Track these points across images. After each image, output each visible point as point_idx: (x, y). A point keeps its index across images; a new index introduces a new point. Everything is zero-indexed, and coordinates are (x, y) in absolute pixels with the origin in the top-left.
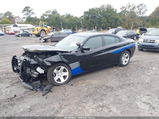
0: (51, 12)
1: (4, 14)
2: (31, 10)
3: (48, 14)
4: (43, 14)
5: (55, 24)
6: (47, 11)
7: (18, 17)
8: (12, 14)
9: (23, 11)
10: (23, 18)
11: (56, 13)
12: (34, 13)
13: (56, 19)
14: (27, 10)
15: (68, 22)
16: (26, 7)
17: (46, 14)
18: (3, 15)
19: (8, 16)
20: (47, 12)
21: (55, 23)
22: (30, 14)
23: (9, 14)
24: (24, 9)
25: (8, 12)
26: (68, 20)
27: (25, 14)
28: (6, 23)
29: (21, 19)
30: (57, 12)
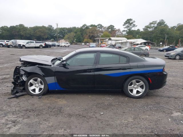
0: (156, 23)
1: (107, 27)
2: (133, 23)
3: (152, 25)
4: (146, 27)
5: (159, 38)
6: (151, 22)
7: (119, 30)
8: (115, 28)
9: (124, 24)
10: (123, 31)
11: (163, 24)
12: (136, 25)
13: (161, 31)
14: (129, 23)
15: (178, 35)
16: (128, 20)
17: (149, 26)
18: (106, 29)
19: (110, 30)
20: (151, 24)
21: (159, 36)
22: (131, 26)
23: (111, 27)
24: (126, 21)
25: (111, 25)
26: (178, 32)
27: (126, 27)
28: (106, 36)
29: (120, 32)
30: (165, 22)
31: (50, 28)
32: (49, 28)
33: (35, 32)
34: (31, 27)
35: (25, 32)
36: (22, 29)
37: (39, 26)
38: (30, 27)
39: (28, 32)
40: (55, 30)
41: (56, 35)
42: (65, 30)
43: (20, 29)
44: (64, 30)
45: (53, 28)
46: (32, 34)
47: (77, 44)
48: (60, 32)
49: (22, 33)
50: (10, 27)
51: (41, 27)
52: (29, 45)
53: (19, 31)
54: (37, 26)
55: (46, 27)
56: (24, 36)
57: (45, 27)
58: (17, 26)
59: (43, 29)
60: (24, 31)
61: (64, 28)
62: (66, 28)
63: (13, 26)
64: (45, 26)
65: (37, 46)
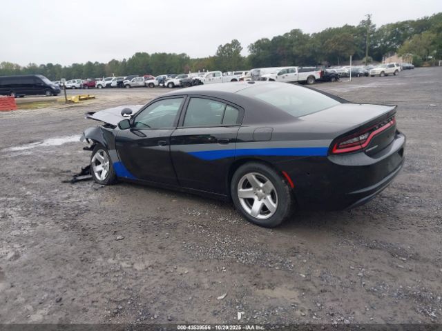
31: (364, 29)
32: (361, 29)
33: (324, 45)
34: (317, 32)
35: (301, 47)
36: (295, 41)
37: (335, 27)
38: (315, 34)
39: (308, 45)
40: (377, 32)
41: (379, 45)
42: (408, 29)
43: (291, 42)
44: (403, 29)
45: (374, 26)
46: (316, 51)
47: (437, 65)
48: (392, 35)
49: (295, 50)
50: (273, 40)
51: (341, 28)
52: (283, 77)
53: (289, 46)
54: (330, 28)
55: (354, 27)
56: (301, 56)
57: (350, 27)
58: (286, 34)
59: (346, 33)
60: (301, 44)
61: (406, 22)
62: (413, 22)
63: (279, 36)
64: (352, 25)
65: (300, 79)
